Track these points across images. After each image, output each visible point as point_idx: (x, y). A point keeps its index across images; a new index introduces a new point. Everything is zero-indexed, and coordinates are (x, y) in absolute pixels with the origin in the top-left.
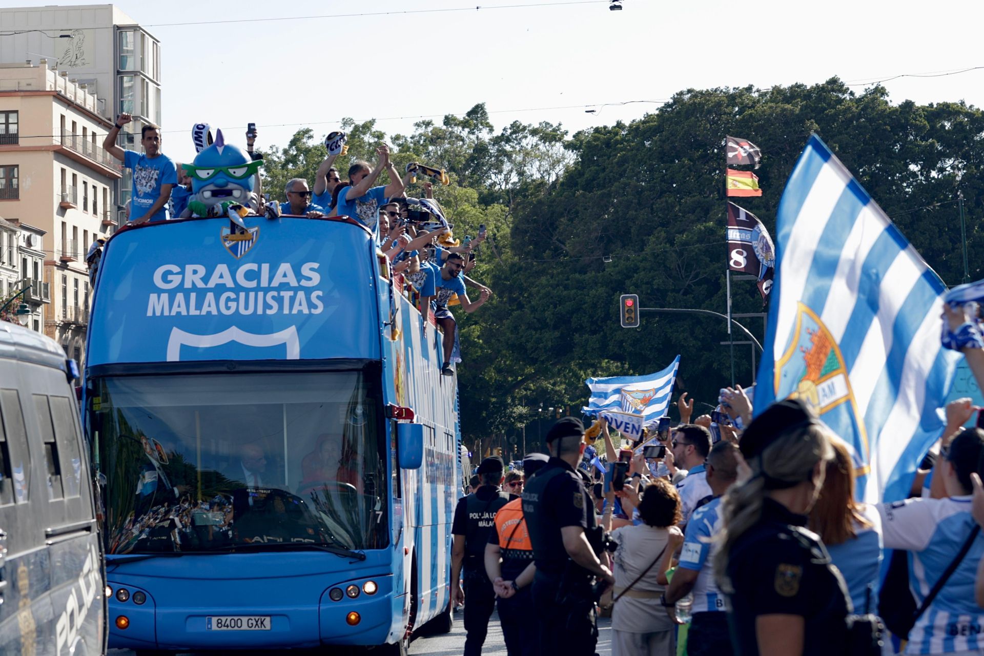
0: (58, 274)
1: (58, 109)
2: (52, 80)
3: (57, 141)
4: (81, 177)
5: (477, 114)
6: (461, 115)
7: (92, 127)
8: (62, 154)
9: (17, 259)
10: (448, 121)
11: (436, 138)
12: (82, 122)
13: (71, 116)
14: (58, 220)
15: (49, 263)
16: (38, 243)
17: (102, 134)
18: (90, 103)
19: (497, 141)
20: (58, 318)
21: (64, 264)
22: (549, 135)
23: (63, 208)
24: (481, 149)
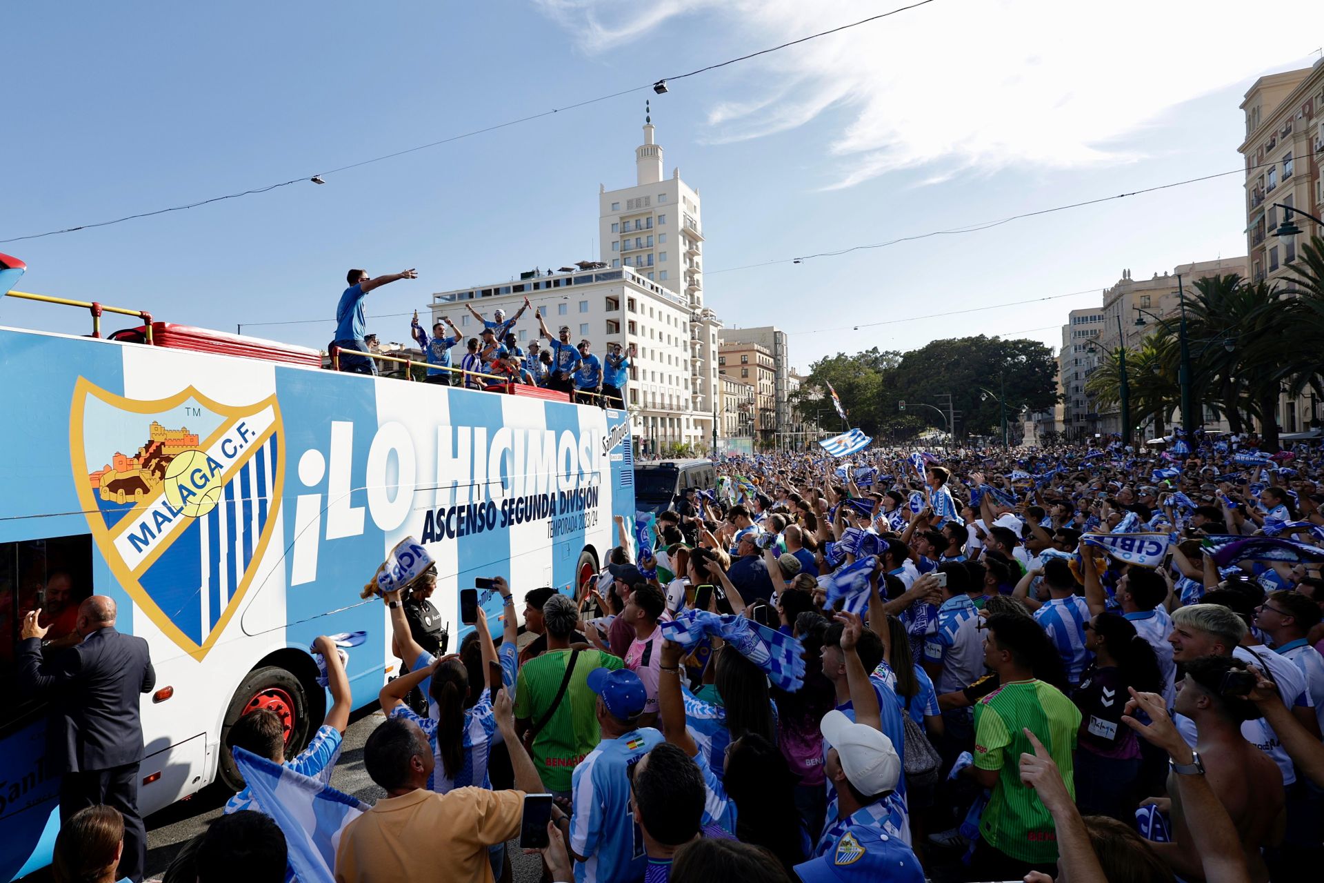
0: (759, 396)
1: (758, 354)
2: (756, 347)
3: (758, 362)
4: (765, 371)
5: (875, 350)
6: (870, 350)
7: (768, 358)
8: (759, 365)
9: (747, 393)
10: (867, 351)
11: (863, 356)
12: (765, 357)
13: (762, 356)
14: (758, 382)
15: (756, 393)
16: (753, 389)
17: (772, 360)
18: (768, 352)
19: (881, 356)
20: (759, 406)
21: (760, 393)
22: (896, 354)
23: (760, 379)
24: (876, 358)
